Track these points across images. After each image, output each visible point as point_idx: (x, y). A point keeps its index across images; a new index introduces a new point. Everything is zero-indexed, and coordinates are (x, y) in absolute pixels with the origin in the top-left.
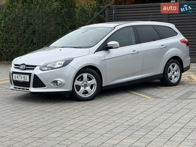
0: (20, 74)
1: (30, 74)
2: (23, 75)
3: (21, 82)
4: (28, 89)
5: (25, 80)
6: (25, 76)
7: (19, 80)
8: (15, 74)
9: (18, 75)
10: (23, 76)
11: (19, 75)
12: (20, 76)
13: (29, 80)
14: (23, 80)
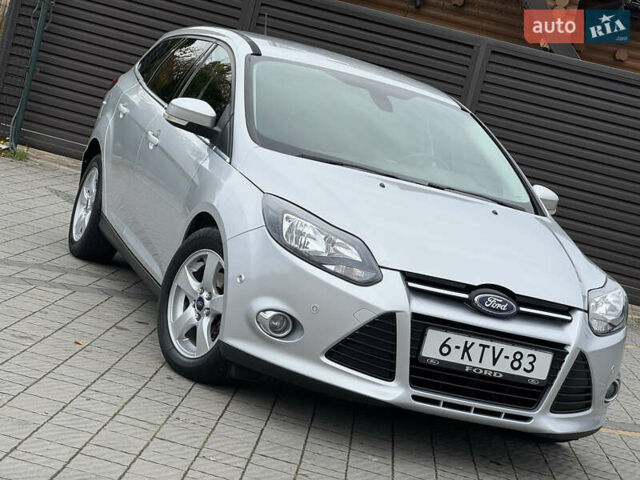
0: (492, 339)
1: (558, 350)
2: (513, 344)
3: (492, 378)
4: (527, 419)
5: (520, 373)
6: (526, 352)
7: (475, 363)
8: (446, 330)
9: (471, 340)
10: (510, 350)
11: (478, 341)
12: (484, 346)
13: (543, 376)
14: (504, 367)
